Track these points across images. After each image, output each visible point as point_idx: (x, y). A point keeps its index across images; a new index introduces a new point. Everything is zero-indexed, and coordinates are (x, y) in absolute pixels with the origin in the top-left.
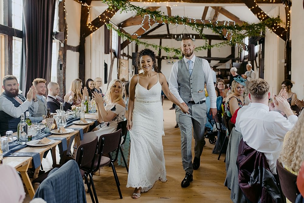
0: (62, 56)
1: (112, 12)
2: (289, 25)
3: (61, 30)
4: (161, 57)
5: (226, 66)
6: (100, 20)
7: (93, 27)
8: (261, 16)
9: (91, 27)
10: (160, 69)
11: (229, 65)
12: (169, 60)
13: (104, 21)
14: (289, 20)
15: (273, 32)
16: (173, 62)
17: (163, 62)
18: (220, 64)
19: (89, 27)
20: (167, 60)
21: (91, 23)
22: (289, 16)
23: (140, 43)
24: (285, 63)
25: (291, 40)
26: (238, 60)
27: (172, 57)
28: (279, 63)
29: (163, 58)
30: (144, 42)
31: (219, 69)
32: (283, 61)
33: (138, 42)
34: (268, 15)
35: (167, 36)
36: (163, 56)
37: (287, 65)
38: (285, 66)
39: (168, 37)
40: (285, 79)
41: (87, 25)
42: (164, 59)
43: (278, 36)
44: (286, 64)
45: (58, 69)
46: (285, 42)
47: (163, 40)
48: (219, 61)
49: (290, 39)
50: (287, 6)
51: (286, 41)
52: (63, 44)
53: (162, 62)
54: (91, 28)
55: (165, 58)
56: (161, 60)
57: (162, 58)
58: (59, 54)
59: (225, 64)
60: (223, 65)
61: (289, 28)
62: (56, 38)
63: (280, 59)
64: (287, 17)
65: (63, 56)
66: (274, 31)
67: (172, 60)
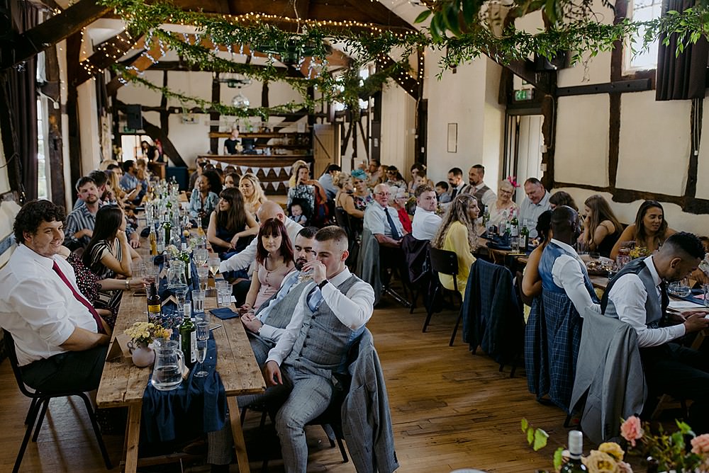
0: (56, 126)
1: (129, 42)
2: (423, 75)
3: (52, 79)
4: (167, 109)
5: (297, 127)
6: (107, 55)
7: (92, 67)
8: (382, 59)
9: (88, 68)
10: (167, 134)
11: (304, 126)
12: (184, 116)
13: (115, 57)
14: (423, 67)
15: (399, 86)
16: (192, 120)
17: (172, 118)
18: (287, 123)
19: (85, 68)
20: (181, 114)
21: (88, 61)
22: (423, 61)
23: (171, 95)
24: (416, 134)
25: (427, 100)
26: (322, 118)
27: (190, 108)
28: (407, 133)
29: (172, 110)
30: (180, 94)
31: (284, 134)
32: (414, 131)
33: (166, 92)
34: (392, 57)
35: (178, 65)
36: (170, 108)
37: (419, 137)
38: (416, 139)
39: (180, 67)
40: (415, 161)
41: (81, 64)
42: (174, 112)
43: (406, 92)
44: (417, 137)
45: (50, 149)
46: (416, 101)
47: (170, 73)
48: (284, 118)
49: (424, 98)
50: (420, 44)
51: (417, 99)
52: (57, 104)
53: (169, 118)
54: (89, 70)
55: (177, 111)
56: (168, 116)
57: (169, 110)
58: (49, 122)
59: (295, 123)
60: (291, 126)
61: (422, 80)
62: (42, 92)
63: (408, 128)
64: (419, 61)
65: (58, 125)
66: (401, 85)
67: (191, 115)
